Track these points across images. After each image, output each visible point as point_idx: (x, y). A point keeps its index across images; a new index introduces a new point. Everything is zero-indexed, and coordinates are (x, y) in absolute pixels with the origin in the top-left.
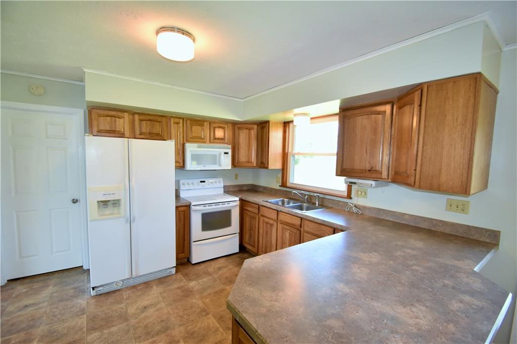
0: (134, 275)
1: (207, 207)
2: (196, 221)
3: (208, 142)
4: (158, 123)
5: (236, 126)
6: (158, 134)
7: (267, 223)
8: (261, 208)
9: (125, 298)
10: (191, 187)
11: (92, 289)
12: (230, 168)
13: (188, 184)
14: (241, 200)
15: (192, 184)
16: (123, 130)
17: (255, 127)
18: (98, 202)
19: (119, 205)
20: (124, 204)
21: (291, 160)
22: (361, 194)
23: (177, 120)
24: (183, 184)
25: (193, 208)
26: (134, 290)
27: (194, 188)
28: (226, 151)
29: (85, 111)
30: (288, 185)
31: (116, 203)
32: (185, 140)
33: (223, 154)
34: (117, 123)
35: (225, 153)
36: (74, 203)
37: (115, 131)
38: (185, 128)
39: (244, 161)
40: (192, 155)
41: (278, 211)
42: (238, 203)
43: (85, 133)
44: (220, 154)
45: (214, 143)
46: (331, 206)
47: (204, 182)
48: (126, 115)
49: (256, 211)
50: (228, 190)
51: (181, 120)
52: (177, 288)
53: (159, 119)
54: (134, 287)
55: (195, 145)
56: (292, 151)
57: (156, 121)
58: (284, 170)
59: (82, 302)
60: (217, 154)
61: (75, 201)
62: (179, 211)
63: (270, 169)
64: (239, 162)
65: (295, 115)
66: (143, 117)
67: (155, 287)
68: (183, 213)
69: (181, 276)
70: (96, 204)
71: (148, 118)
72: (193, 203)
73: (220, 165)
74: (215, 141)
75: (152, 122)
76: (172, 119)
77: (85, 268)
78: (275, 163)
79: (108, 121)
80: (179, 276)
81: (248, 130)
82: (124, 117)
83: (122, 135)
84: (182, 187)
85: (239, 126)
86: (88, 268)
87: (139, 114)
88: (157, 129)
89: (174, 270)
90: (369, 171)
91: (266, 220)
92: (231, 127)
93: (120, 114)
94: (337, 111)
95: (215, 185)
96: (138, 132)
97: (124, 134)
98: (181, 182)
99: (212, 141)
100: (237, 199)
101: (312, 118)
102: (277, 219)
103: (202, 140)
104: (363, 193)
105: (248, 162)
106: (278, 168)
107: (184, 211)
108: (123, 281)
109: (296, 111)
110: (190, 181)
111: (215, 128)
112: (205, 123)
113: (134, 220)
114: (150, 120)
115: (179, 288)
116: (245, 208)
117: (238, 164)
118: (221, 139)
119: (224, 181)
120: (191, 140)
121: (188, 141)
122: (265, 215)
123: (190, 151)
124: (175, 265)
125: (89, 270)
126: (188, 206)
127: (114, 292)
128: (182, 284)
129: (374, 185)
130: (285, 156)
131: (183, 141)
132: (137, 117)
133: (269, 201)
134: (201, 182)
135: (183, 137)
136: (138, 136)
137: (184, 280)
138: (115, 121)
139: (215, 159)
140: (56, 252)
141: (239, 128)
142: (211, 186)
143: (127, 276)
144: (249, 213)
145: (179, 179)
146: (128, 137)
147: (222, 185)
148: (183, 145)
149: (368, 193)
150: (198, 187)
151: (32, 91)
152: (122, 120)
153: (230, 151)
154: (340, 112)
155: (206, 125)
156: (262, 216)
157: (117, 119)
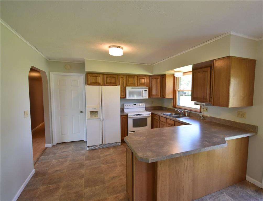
0: (103, 144)
1: (135, 116)
2: (130, 122)
3: (137, 86)
4: (114, 78)
5: (151, 77)
6: (114, 83)
7: (162, 124)
8: (160, 117)
9: (100, 151)
10: (129, 107)
11: (87, 147)
12: (148, 98)
13: (128, 106)
14: (152, 113)
15: (130, 106)
16: (99, 82)
17: (160, 77)
18: (90, 112)
19: (98, 113)
20: (100, 113)
21: (178, 93)
22: (205, 110)
23: (122, 76)
24: (126, 106)
25: (129, 116)
26: (103, 149)
27: (130, 108)
28: (146, 89)
29: (85, 74)
30: (176, 106)
31: (97, 112)
32: (126, 85)
33: (144, 91)
34: (97, 79)
35: (145, 91)
36: (81, 113)
37: (96, 82)
38: (126, 80)
39: (154, 94)
40: (129, 92)
41: (166, 118)
42: (151, 115)
43: (85, 84)
44: (142, 91)
45: (139, 86)
46: (193, 116)
47: (136, 105)
48: (101, 75)
49: (158, 119)
50: (147, 109)
51: (124, 76)
52: (120, 150)
53: (114, 76)
54: (103, 148)
55: (131, 87)
56: (178, 89)
57: (113, 77)
58: (174, 99)
59: (84, 152)
60: (141, 91)
61: (82, 112)
62: (123, 118)
63: (166, 98)
64: (152, 95)
65: (175, 72)
66: (108, 76)
67: (111, 149)
68: (124, 118)
69: (123, 146)
70: (89, 113)
71: (110, 76)
72: (129, 114)
73: (142, 97)
74: (141, 85)
75: (112, 78)
76: (120, 76)
77: (85, 141)
78: (169, 95)
79: (94, 78)
80: (122, 146)
81: (156, 79)
82: (100, 76)
83: (99, 84)
84: (125, 107)
85: (152, 77)
86: (86, 141)
87: (106, 74)
88: (113, 81)
89: (120, 144)
90: (203, 98)
91: (162, 122)
92: (148, 78)
93: (98, 75)
94: (191, 70)
95: (141, 107)
96: (105, 83)
97: (100, 84)
98: (125, 105)
99: (138, 85)
100: (150, 113)
101: (183, 73)
102: (166, 122)
103: (134, 85)
104: (206, 110)
105: (157, 95)
106: (171, 98)
107: (125, 118)
108: (99, 145)
109: (176, 70)
110: (129, 104)
111: (140, 79)
112: (135, 77)
113: (103, 120)
114: (110, 77)
115: (121, 150)
116: (154, 117)
117: (152, 96)
118: (143, 84)
119: (145, 105)
120: (129, 85)
121: (127, 86)
122: (161, 120)
123: (128, 90)
124: (120, 141)
125: (86, 142)
126: (127, 115)
127: (96, 149)
128: (122, 149)
129: (205, 105)
130: (174, 92)
131: (125, 85)
132: (105, 76)
133: (164, 114)
134: (134, 105)
135: (125, 84)
136: (105, 84)
137: (124, 148)
138: (97, 78)
139: (140, 94)
140: (74, 133)
141: (152, 78)
142: (139, 107)
143: (101, 143)
144: (156, 120)
145: (123, 103)
146: (102, 84)
147: (144, 106)
148: (125, 88)
149: (208, 110)
150: (133, 107)
151: (66, 68)
152: (99, 78)
153: (147, 90)
154: (192, 71)
155: (136, 77)
156: (161, 121)
157: (97, 77)
